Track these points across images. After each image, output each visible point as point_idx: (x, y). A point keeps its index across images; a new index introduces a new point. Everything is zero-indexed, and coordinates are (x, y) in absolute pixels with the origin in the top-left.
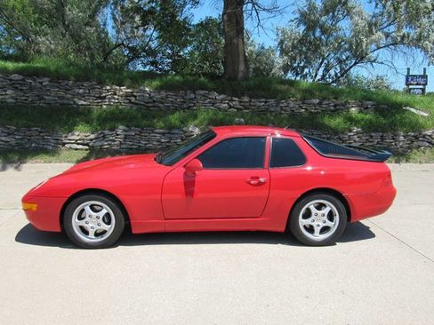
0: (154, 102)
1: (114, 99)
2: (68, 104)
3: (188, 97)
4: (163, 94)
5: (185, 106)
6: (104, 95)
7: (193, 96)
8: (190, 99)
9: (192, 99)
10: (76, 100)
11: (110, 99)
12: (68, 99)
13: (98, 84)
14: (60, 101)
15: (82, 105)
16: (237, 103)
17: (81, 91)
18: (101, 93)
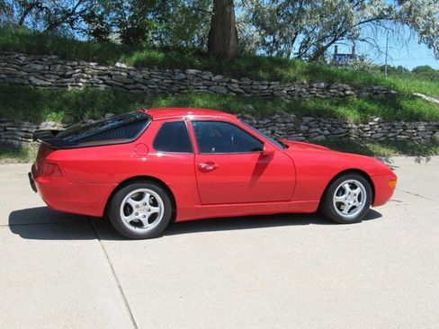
0: (135, 82)
1: (84, 78)
2: (23, 84)
3: (177, 78)
4: (146, 72)
5: (175, 88)
6: (69, 73)
7: (182, 76)
8: (179, 80)
9: (182, 80)
10: (32, 78)
11: (78, 77)
12: (22, 77)
13: (61, 59)
14: (11, 80)
15: (42, 86)
16: (237, 86)
17: (39, 67)
18: (66, 70)
